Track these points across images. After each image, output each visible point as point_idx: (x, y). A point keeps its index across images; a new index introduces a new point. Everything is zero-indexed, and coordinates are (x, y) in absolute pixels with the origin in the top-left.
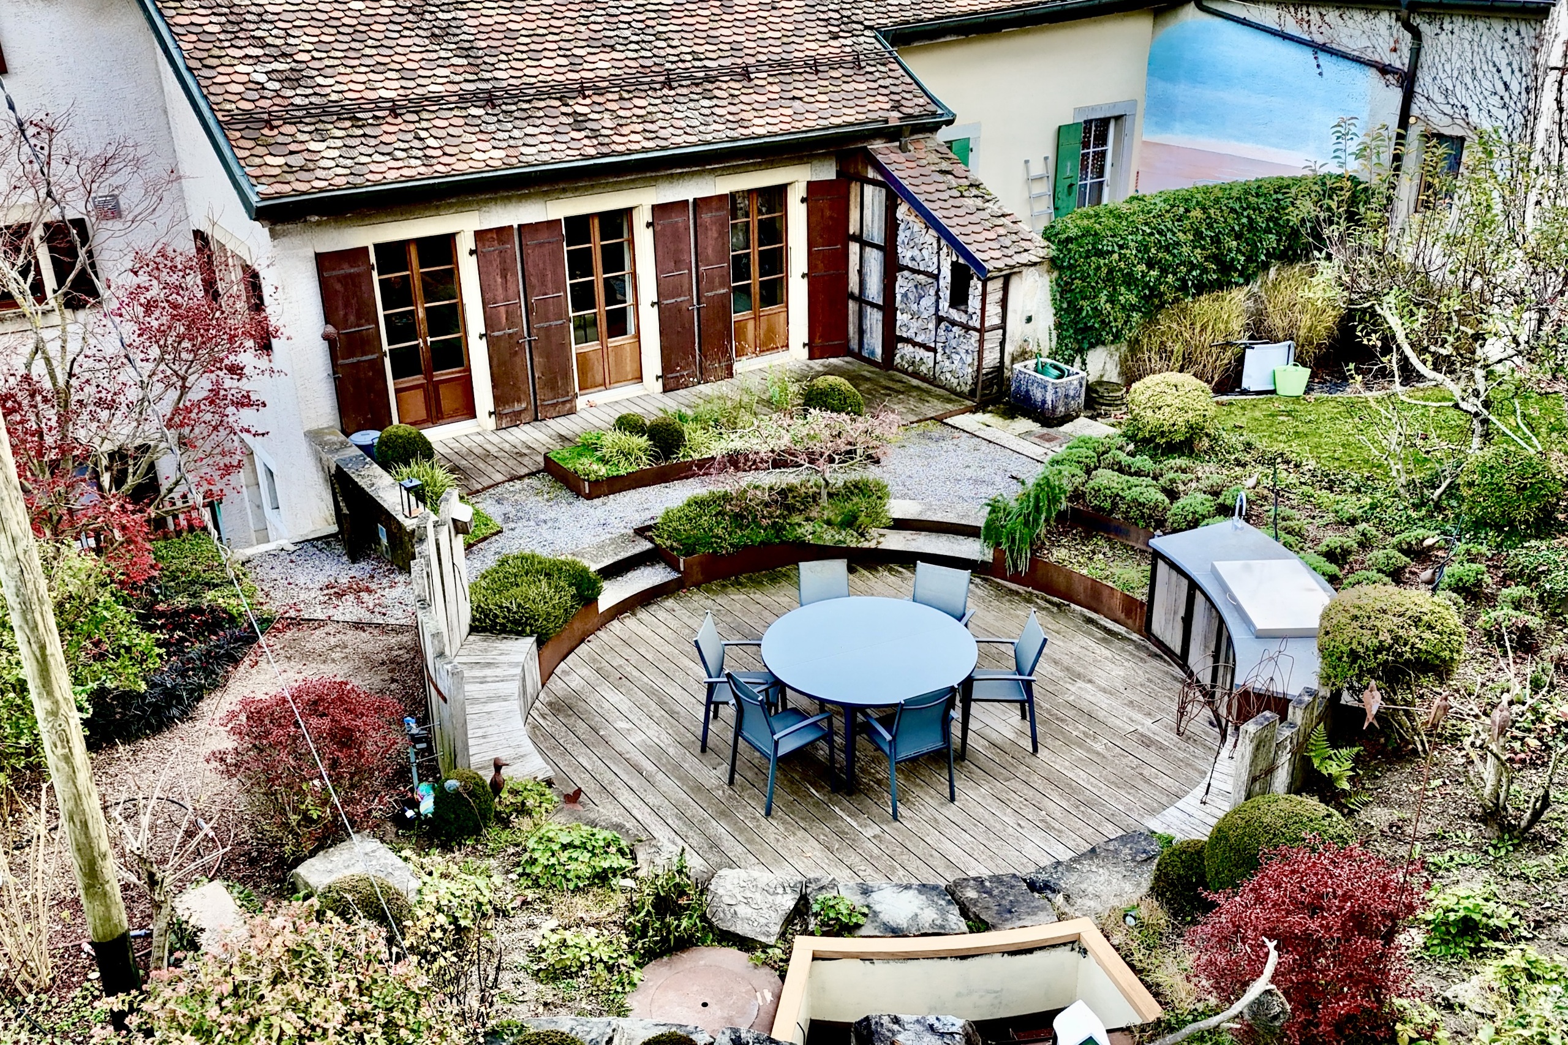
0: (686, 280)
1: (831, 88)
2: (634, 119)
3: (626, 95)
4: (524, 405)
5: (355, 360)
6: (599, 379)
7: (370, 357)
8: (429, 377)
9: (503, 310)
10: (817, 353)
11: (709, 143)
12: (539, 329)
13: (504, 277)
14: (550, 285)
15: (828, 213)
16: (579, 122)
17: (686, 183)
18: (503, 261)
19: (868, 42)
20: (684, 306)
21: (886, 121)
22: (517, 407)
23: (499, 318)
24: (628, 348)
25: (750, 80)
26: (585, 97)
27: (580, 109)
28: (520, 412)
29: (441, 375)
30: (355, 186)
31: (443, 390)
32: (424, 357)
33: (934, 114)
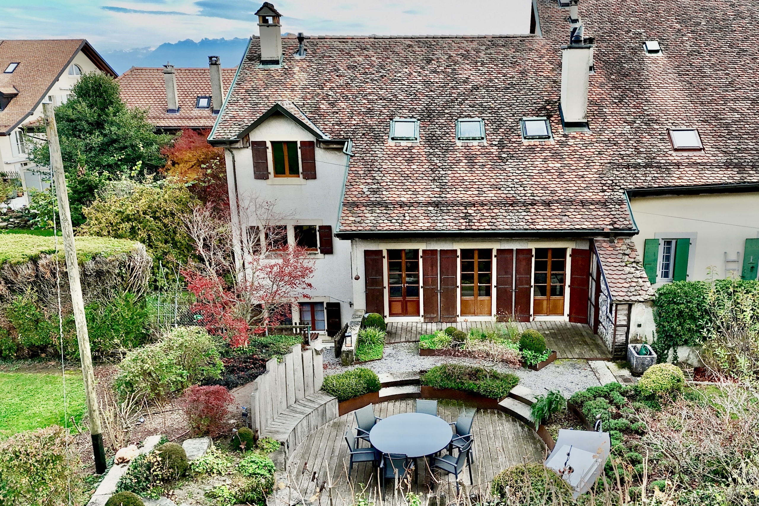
0: (510, 280)
1: (587, 213)
2: (489, 217)
3: (492, 207)
4: (435, 315)
5: (373, 288)
6: (472, 311)
7: (379, 288)
8: (404, 299)
9: (430, 279)
10: (573, 320)
11: (514, 229)
12: (445, 288)
13: (432, 267)
14: (450, 273)
15: (580, 262)
16: (467, 216)
17: (514, 243)
18: (432, 262)
19: (620, 195)
20: (508, 289)
21: (603, 229)
22: (432, 315)
23: (429, 282)
24: (486, 301)
25: (550, 206)
26: (475, 207)
27: (470, 211)
28: (433, 318)
29: (408, 298)
30: (372, 230)
31: (408, 304)
32: (403, 291)
33: (630, 229)
